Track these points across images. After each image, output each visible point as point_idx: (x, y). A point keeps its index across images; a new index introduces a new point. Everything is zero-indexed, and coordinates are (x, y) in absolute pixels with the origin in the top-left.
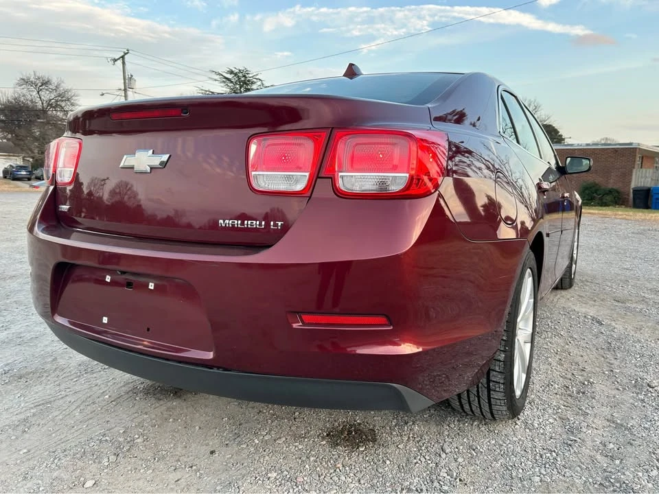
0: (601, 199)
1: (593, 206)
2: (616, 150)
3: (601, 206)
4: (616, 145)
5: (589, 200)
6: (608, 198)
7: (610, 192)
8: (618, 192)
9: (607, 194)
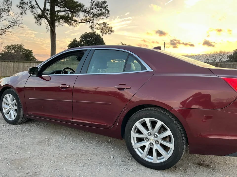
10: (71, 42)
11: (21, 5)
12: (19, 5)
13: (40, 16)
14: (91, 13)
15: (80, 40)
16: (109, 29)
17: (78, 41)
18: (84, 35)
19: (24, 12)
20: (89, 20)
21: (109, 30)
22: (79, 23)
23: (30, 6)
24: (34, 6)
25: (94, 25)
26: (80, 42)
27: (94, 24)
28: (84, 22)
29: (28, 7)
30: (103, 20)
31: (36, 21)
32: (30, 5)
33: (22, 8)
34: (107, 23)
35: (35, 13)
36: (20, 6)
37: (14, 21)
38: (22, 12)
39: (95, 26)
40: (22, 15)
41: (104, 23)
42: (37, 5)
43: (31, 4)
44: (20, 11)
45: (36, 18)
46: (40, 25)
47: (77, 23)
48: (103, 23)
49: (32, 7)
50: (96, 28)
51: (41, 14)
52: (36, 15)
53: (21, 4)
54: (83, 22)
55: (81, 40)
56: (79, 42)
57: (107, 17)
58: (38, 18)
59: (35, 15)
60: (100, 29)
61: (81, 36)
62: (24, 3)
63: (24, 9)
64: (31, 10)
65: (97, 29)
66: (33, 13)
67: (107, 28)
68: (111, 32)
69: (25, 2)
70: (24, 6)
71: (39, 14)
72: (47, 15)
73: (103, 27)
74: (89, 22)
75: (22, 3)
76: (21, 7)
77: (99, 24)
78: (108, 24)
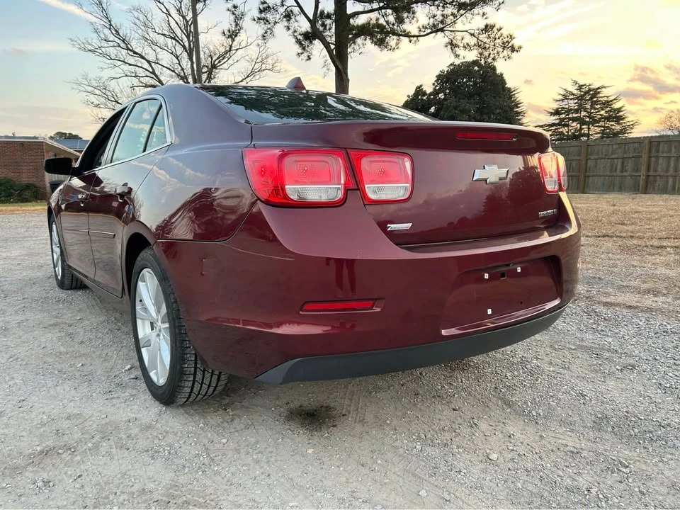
0: (20, 195)
1: (12, 202)
2: (22, 144)
3: (22, 202)
4: (21, 138)
5: (7, 197)
6: (27, 194)
7: (28, 187)
8: (35, 187)
9: (25, 189)
10: (409, 96)
11: (263, 15)
12: (257, 15)
13: (309, 37)
14: (450, 4)
15: (435, 89)
16: (504, 43)
17: (428, 92)
18: (447, 71)
19: (269, 33)
20: (441, 26)
21: (505, 46)
22: (415, 38)
23: (284, 14)
24: (291, 11)
25: (460, 38)
26: (436, 93)
27: (459, 36)
28: (427, 34)
29: (278, 16)
30: (486, 18)
31: (300, 51)
32: (282, 10)
33: (266, 21)
34: (497, 27)
35: (295, 31)
36: (259, 19)
37: (260, 60)
38: (266, 33)
39: (462, 39)
40: (265, 39)
41: (487, 28)
42: (298, 8)
43: (285, 7)
44: (261, 32)
45: (299, 42)
46: (309, 58)
47: (412, 38)
48: (487, 26)
49: (288, 16)
50: (464, 47)
51: (309, 30)
52: (300, 34)
53: (261, 12)
54: (425, 33)
55: (437, 88)
56: (430, 94)
57: (496, 6)
58: (303, 43)
59: (295, 34)
60: (475, 47)
61: (437, 76)
62: (269, 7)
63: (270, 23)
64: (286, 24)
65: (467, 50)
66: (290, 32)
67: (497, 41)
68: (513, 51)
69: (271, 5)
70: (269, 16)
71: (304, 30)
72: (325, 29)
73: (485, 40)
74: (442, 30)
75: (264, 8)
76: (262, 21)
77: (472, 32)
78: (501, 29)
